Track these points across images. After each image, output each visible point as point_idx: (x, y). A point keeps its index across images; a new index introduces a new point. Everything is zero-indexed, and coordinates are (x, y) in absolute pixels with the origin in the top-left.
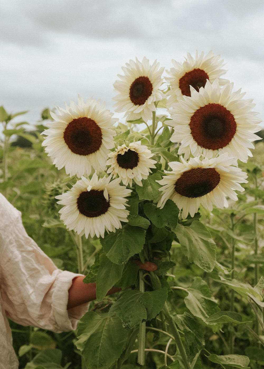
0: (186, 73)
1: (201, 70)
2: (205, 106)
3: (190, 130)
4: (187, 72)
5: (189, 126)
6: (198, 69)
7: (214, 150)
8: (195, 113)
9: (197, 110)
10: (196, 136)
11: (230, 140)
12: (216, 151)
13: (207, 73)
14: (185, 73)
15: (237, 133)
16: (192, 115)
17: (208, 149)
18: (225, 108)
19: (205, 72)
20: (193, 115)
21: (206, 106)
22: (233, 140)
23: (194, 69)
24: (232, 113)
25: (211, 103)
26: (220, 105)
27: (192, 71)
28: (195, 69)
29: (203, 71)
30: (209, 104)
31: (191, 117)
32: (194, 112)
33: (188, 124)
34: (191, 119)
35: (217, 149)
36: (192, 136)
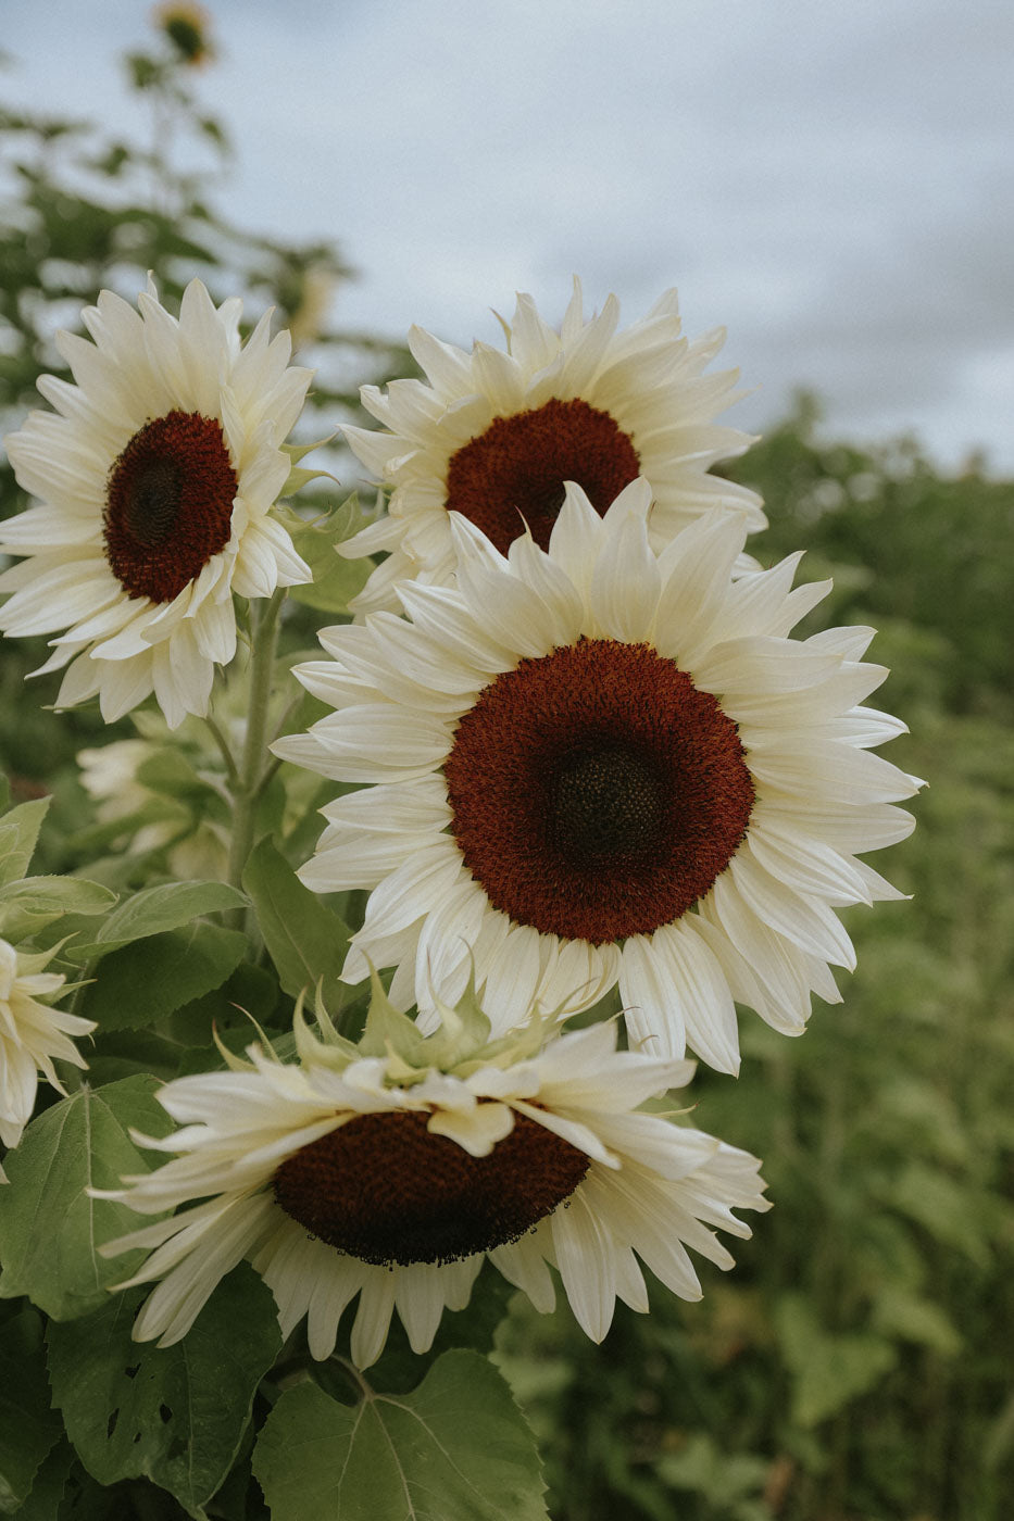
0: (498, 421)
1: (596, 412)
2: (551, 654)
3: (447, 807)
4: (506, 414)
5: (441, 777)
6: (576, 400)
7: (596, 941)
8: (482, 693)
9: (501, 677)
10: (482, 849)
11: (706, 886)
12: (608, 950)
13: (633, 435)
14: (489, 422)
15: (753, 843)
16: (468, 705)
17: (556, 938)
18: (686, 676)
19: (616, 428)
20: (474, 704)
21: (562, 653)
22: (720, 883)
23: (546, 399)
24: (730, 711)
25: (593, 635)
26: (654, 653)
27: (534, 408)
28: (553, 403)
29: (604, 422)
30: (579, 643)
31: (461, 720)
32: (478, 685)
33: (438, 766)
34: (455, 733)
35: (620, 939)
36: (456, 849)
